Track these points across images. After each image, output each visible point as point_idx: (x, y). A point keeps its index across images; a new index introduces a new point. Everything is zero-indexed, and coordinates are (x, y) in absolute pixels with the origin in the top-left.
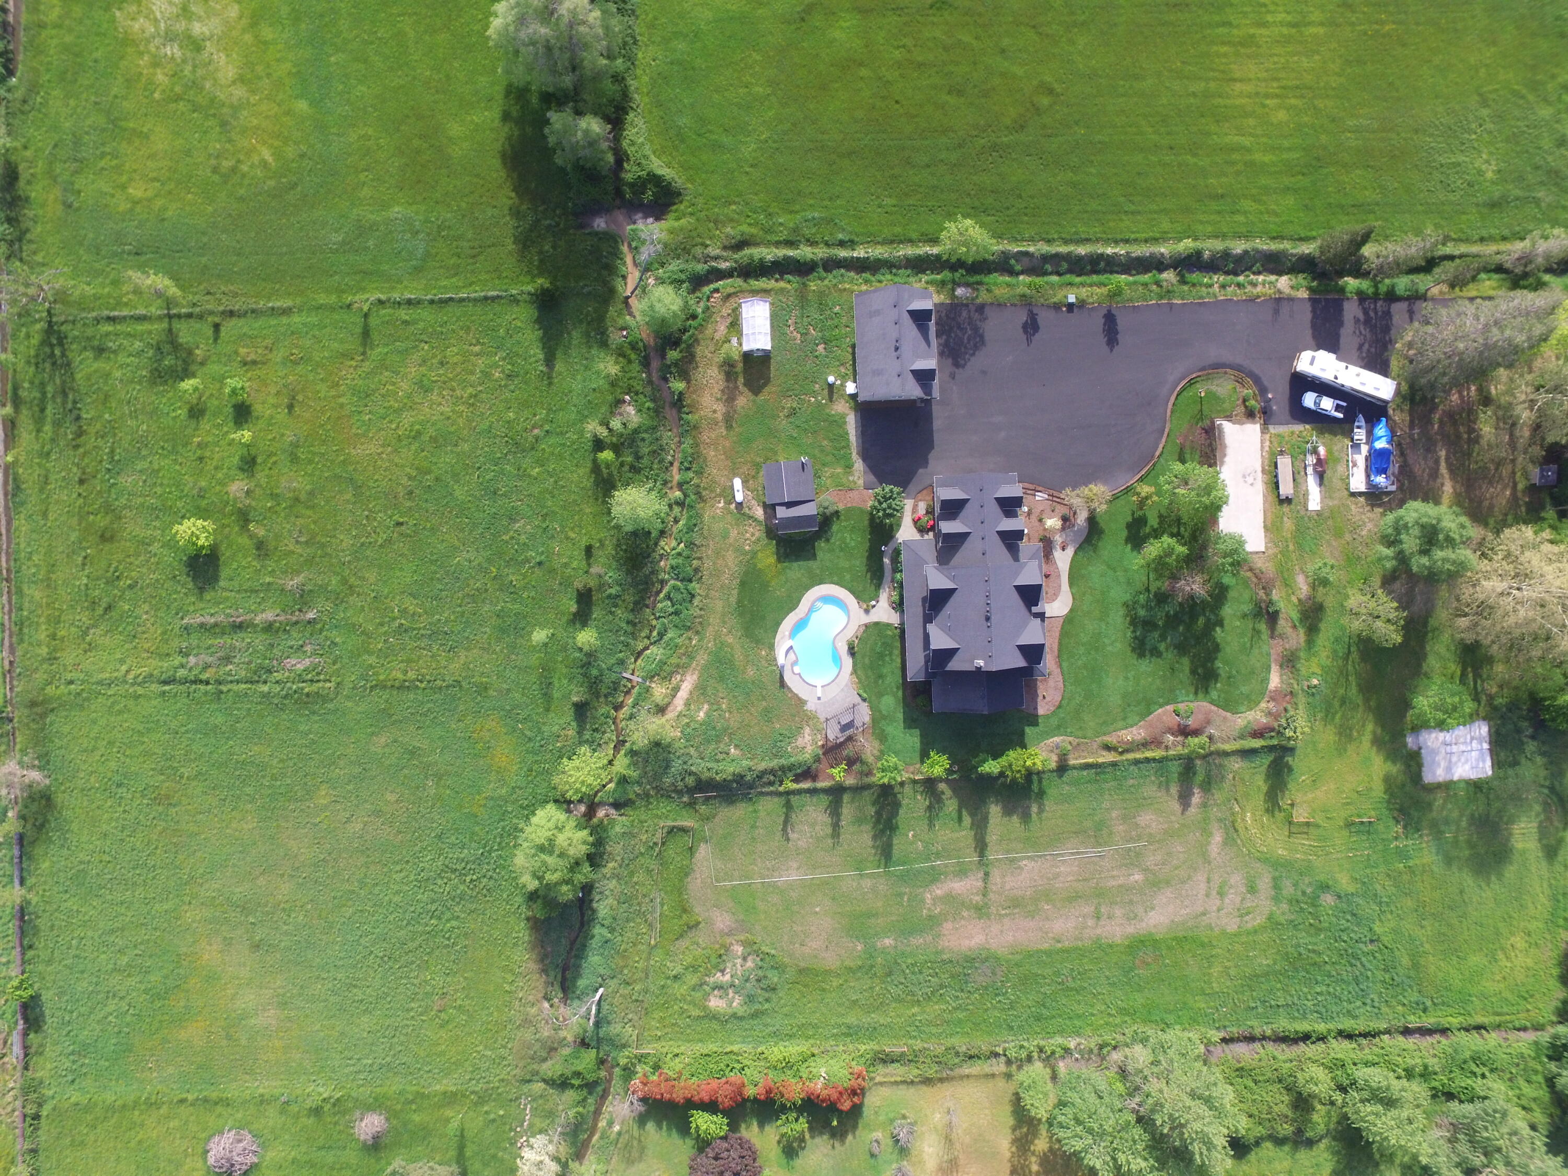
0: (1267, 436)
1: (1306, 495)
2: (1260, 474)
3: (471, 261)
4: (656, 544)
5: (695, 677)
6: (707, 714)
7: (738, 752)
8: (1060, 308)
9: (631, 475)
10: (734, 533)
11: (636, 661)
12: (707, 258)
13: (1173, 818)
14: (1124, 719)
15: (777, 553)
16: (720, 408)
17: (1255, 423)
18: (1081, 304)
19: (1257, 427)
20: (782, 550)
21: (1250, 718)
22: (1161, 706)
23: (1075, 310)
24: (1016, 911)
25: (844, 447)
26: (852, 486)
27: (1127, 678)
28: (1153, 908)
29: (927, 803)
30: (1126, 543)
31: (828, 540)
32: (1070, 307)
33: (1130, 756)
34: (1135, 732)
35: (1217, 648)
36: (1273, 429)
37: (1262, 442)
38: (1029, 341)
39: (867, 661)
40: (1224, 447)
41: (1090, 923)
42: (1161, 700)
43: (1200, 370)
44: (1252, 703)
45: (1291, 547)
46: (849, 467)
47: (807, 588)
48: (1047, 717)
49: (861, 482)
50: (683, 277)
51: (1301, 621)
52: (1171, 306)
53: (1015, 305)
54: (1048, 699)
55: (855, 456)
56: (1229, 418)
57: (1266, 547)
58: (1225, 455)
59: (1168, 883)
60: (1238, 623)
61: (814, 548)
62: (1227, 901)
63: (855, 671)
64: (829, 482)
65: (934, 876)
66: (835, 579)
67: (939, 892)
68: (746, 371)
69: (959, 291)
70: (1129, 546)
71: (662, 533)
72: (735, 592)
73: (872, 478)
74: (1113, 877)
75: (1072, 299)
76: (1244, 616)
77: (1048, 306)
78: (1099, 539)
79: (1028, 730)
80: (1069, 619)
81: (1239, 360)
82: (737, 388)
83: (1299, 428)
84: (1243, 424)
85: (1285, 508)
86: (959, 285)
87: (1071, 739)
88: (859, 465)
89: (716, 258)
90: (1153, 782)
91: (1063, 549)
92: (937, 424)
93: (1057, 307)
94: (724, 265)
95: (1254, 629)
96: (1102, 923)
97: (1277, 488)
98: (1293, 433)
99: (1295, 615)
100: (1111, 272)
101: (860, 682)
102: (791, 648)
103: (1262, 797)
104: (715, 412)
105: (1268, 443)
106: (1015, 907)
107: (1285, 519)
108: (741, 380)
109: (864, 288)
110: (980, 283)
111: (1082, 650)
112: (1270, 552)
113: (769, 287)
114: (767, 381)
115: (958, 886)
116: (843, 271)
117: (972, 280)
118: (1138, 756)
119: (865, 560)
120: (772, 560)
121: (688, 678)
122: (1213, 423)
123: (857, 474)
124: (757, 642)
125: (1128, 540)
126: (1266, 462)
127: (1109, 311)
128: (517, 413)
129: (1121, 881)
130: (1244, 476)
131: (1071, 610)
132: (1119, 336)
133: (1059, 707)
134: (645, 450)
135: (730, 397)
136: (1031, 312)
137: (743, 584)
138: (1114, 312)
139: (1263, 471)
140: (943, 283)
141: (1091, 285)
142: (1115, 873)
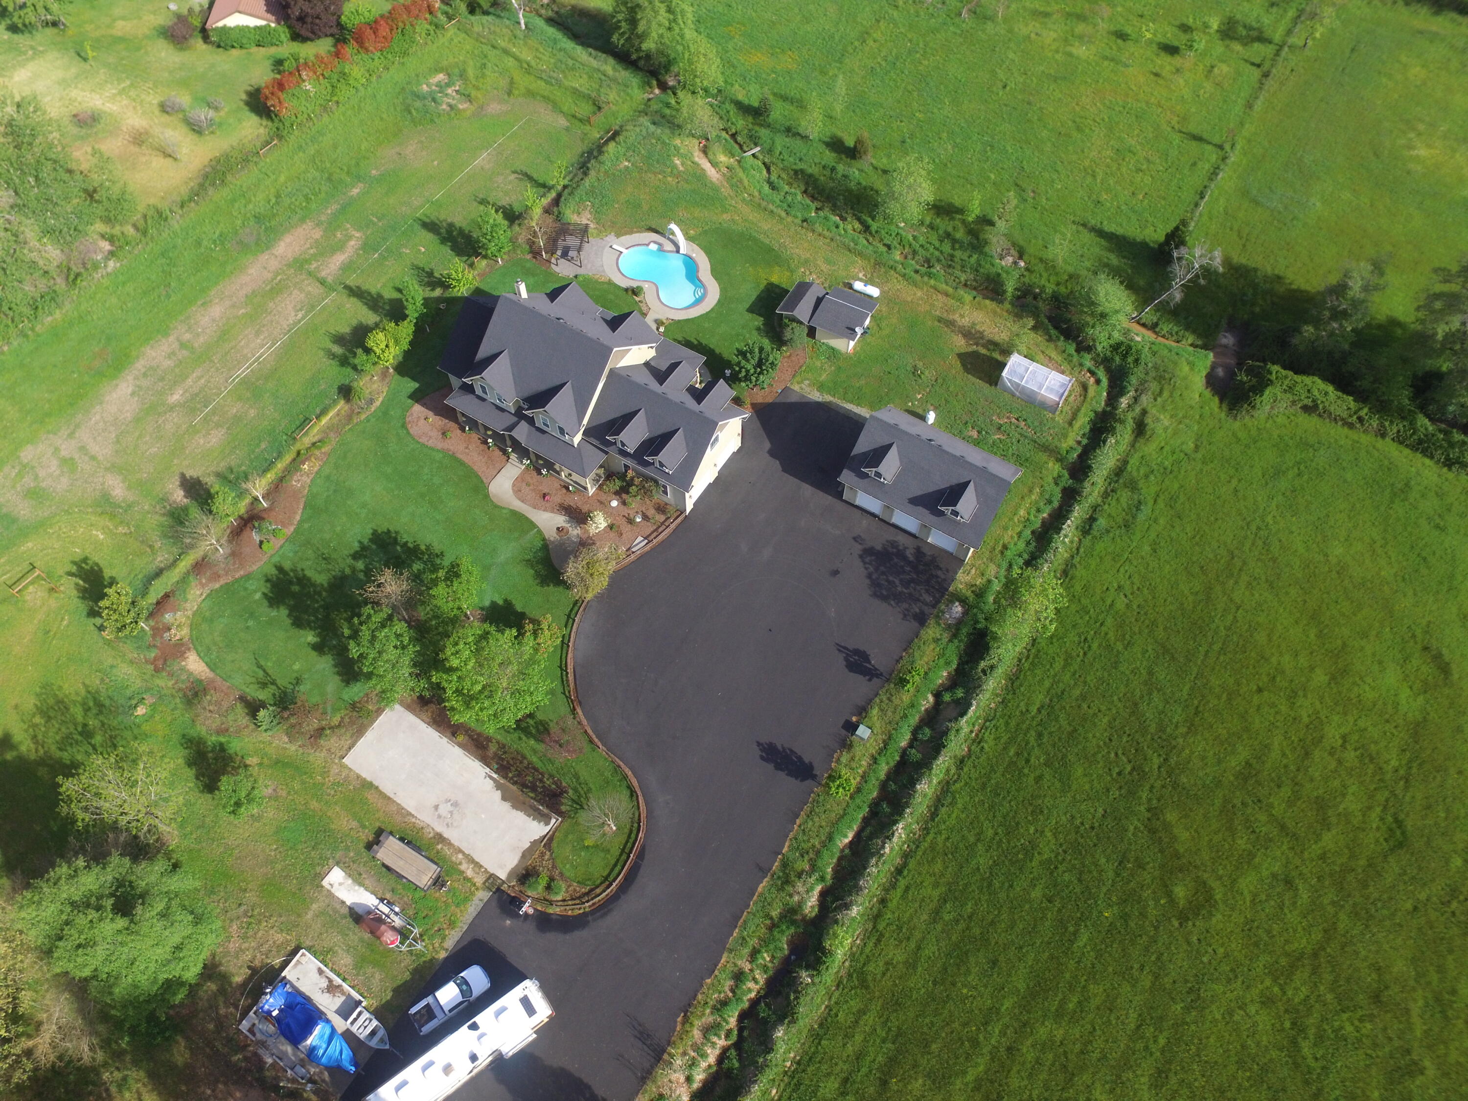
0: (479, 880)
1: (358, 879)
2: (439, 828)
3: (1236, 228)
4: (859, 219)
5: (714, 180)
6: (675, 166)
7: (622, 166)
8: (859, 714)
9: (941, 232)
10: (824, 267)
11: (764, 164)
12: (1140, 391)
13: (186, 463)
14: (328, 478)
15: (777, 286)
16: (965, 322)
17: (510, 875)
18: (846, 745)
19: (503, 875)
20: (777, 290)
21: (188, 605)
22: (301, 522)
23: (844, 732)
24: (268, 288)
25: (846, 393)
26: (798, 378)
27: (364, 505)
28: (133, 394)
29: (437, 275)
30: (506, 601)
31: (758, 329)
32: (852, 728)
33: (288, 458)
34: (305, 478)
35: (298, 623)
36: (484, 895)
37: (478, 865)
38: (841, 648)
39: (611, 297)
40: (517, 805)
41: (187, 336)
42: (306, 526)
43: (643, 849)
44: (199, 621)
45: (314, 804)
46: (821, 387)
47: (723, 290)
48: (409, 409)
49: (796, 387)
50: (1130, 359)
51: (222, 748)
52: (763, 871)
53: (898, 661)
54: (422, 421)
55: (828, 398)
56: (548, 842)
57: (346, 767)
58: (504, 798)
59: (137, 420)
60: (297, 667)
61: (760, 315)
62: (55, 462)
63: (610, 283)
64: (818, 364)
65: (367, 247)
66: (714, 315)
67: (352, 243)
68: (991, 359)
69: (957, 609)
70: (500, 602)
71: (867, 228)
72: (767, 241)
73: (793, 399)
74: (200, 378)
75: (863, 731)
76: (298, 681)
77: (870, 701)
78: (538, 575)
79: (414, 385)
80: (480, 488)
81: (614, 919)
82: (977, 344)
83: (452, 939)
84: (524, 855)
85: (367, 835)
86: (965, 613)
87: (363, 417)
88: (816, 396)
89: (1136, 399)
90: (240, 466)
91: (558, 529)
92: (807, 490)
93: (862, 711)
94: (1124, 402)
95: (273, 683)
96: (176, 345)
97: (402, 839)
98: (452, 924)
99: (235, 746)
100: (866, 821)
101: (596, 281)
102: (678, 251)
103: (102, 563)
104: (962, 316)
105: (470, 873)
106: (272, 289)
107: (354, 824)
108: (983, 351)
109: (1022, 512)
110: (955, 636)
111: (437, 480)
112: (335, 769)
113: (1077, 425)
114: (967, 370)
115: (340, 259)
116: (1056, 504)
117: (964, 631)
118: (280, 465)
119: (712, 347)
120: (775, 279)
121: (718, 176)
122: (560, 813)
123: (808, 389)
124: (705, 232)
125: (508, 604)
126: (447, 851)
127: (814, 777)
128: (1058, 190)
129: (189, 381)
130: (455, 804)
131: (487, 496)
132: (770, 767)
133: (404, 426)
134: (958, 254)
135: (968, 334)
136: (879, 675)
137: (770, 250)
138: (809, 782)
139: (440, 838)
140: (980, 594)
141: (864, 777)
142: (203, 381)
